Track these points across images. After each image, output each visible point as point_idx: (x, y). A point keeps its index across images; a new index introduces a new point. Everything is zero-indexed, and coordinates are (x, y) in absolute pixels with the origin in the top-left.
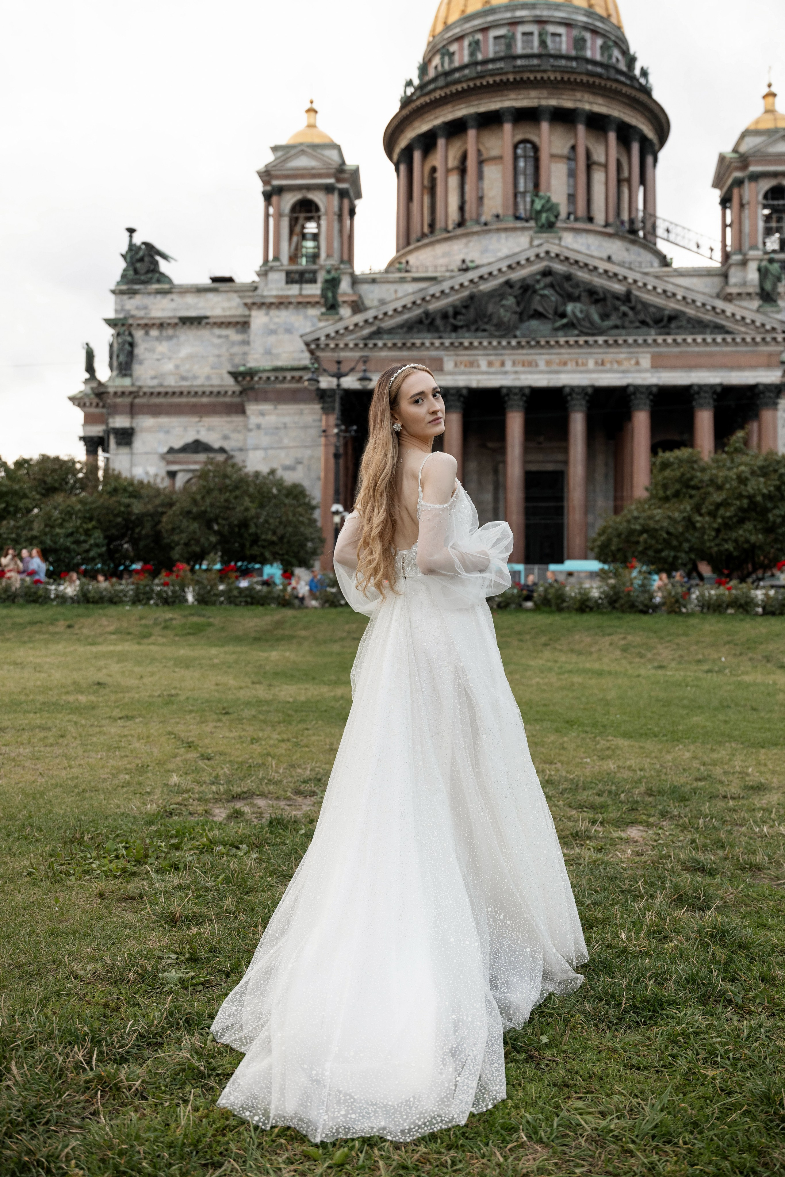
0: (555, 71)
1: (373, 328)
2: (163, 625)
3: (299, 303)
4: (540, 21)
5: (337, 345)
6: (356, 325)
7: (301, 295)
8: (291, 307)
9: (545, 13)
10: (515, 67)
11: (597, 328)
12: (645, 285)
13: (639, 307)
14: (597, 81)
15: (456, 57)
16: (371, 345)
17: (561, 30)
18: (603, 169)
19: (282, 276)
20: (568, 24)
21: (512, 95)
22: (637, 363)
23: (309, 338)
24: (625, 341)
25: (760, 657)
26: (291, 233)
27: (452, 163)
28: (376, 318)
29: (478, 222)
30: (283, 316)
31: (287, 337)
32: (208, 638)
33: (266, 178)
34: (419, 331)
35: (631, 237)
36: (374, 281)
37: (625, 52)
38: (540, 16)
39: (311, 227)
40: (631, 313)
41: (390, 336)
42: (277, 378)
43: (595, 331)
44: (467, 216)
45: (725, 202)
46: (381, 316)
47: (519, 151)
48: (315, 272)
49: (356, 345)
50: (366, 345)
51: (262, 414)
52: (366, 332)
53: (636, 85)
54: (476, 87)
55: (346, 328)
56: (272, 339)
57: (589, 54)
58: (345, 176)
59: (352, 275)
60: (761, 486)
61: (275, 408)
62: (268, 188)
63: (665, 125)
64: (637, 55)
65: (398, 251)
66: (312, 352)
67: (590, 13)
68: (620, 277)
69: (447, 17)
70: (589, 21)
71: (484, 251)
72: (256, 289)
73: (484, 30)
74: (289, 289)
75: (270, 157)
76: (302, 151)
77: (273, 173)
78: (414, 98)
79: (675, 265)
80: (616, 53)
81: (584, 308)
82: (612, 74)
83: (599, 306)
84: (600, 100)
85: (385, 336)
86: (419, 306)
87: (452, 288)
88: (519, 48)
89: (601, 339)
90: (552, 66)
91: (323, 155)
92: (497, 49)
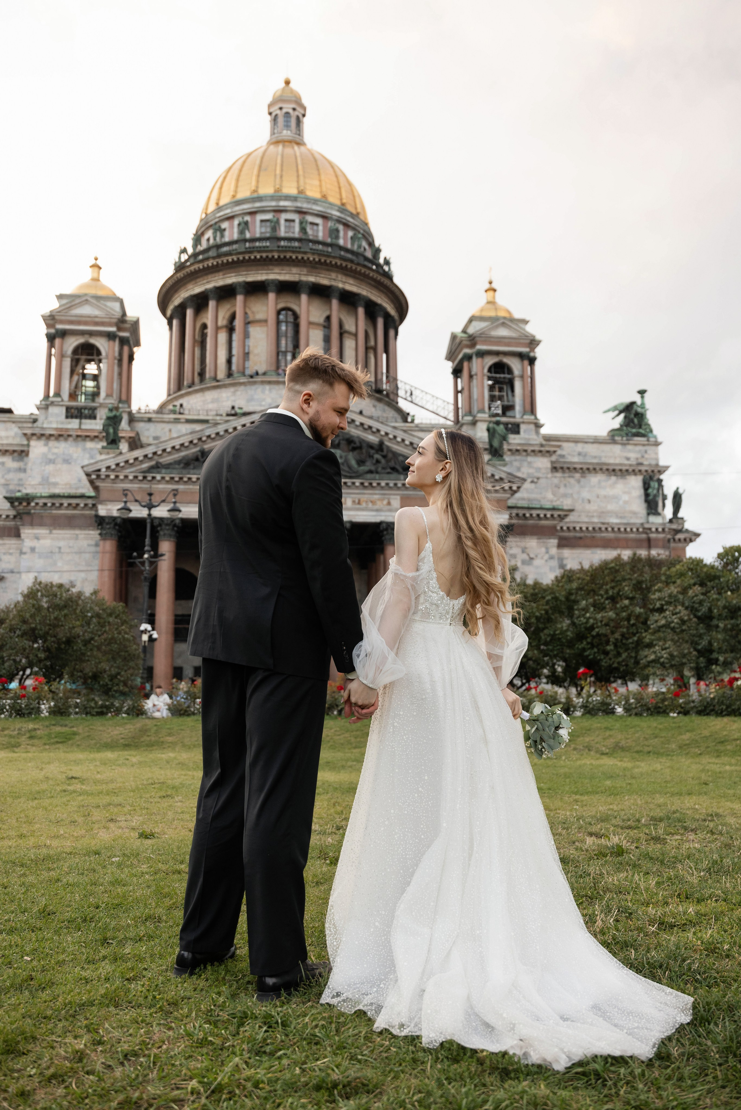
0: (313, 254)
1: (153, 463)
2: (28, 735)
3: (78, 436)
4: (300, 212)
5: (117, 477)
6: (136, 459)
7: (80, 428)
8: (71, 439)
9: (305, 206)
10: (279, 247)
11: (354, 472)
12: (395, 437)
13: (390, 455)
14: (349, 265)
15: (227, 233)
16: (149, 478)
17: (319, 221)
18: (354, 338)
19: (64, 410)
20: (325, 217)
21: (277, 270)
22: (389, 504)
23: (90, 469)
24: (379, 484)
25: (581, 747)
26: (72, 372)
27: (222, 321)
28: (155, 453)
29: (243, 374)
30: (62, 447)
31: (65, 467)
32: (78, 745)
33: (51, 322)
34: (194, 468)
35: (377, 395)
36: (150, 420)
37: (371, 244)
38: (301, 208)
39: (91, 368)
40: (383, 461)
41: (168, 471)
42: (53, 504)
43: (353, 475)
44: (234, 367)
45: (457, 372)
46: (159, 453)
47: (281, 317)
48: (94, 409)
49: (136, 477)
50: (145, 477)
51: (38, 538)
52: (145, 466)
53: (381, 271)
54: (244, 261)
55: (127, 462)
56: (50, 468)
57: (341, 242)
58: (127, 326)
59: (130, 413)
60: (534, 610)
61: (51, 533)
62: (52, 331)
63: (404, 305)
64: (381, 247)
65: (169, 395)
66: (92, 482)
67: (342, 209)
68: (374, 430)
69: (219, 199)
70: (342, 216)
71: (250, 400)
72: (35, 421)
73: (253, 213)
74: (69, 423)
75: (55, 305)
76: (87, 300)
77: (57, 317)
78: (188, 264)
79: (416, 421)
80: (364, 244)
81: (344, 454)
82: (361, 260)
83: (356, 453)
84: (351, 281)
85: (163, 471)
86: (196, 445)
87: (226, 431)
88: (282, 232)
89: (358, 482)
90: (311, 249)
91: (105, 305)
92: (263, 230)
